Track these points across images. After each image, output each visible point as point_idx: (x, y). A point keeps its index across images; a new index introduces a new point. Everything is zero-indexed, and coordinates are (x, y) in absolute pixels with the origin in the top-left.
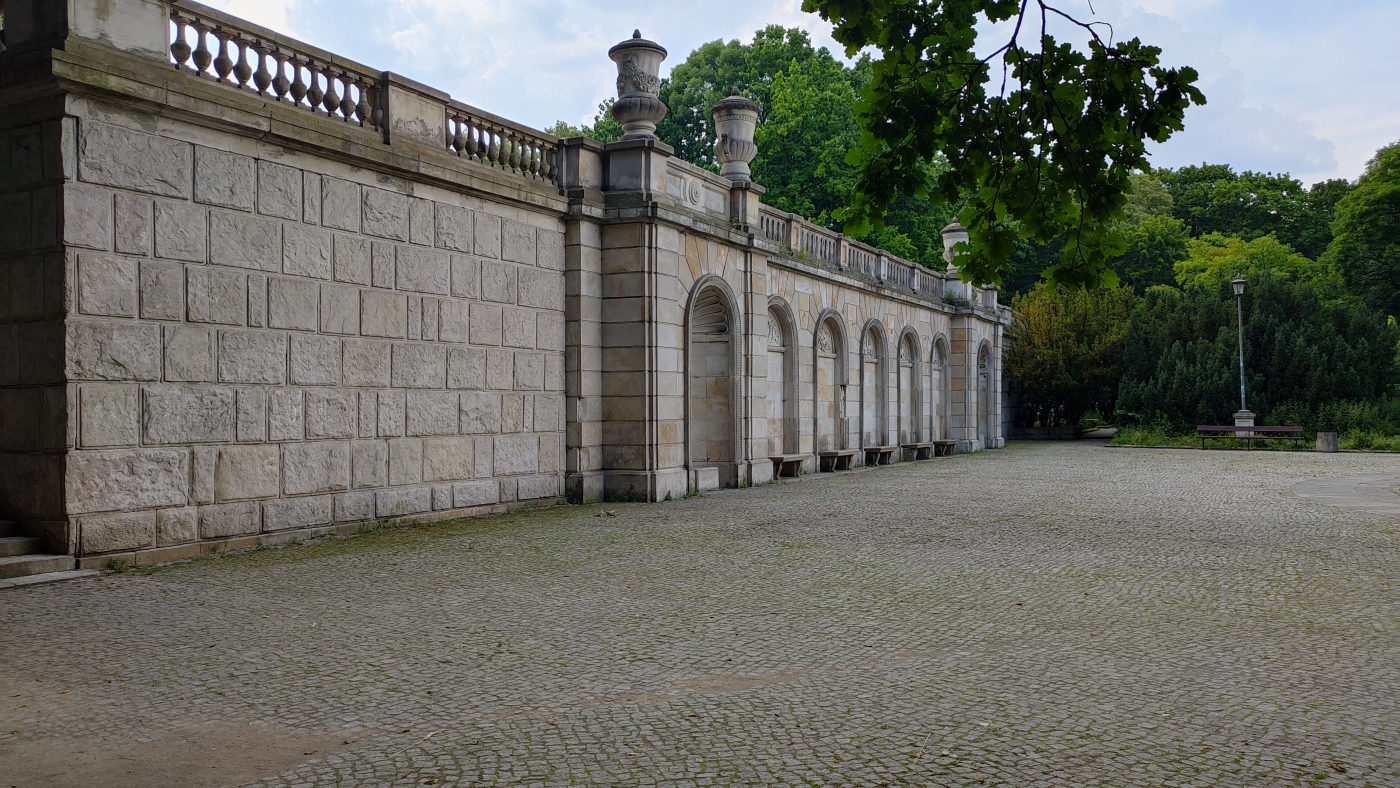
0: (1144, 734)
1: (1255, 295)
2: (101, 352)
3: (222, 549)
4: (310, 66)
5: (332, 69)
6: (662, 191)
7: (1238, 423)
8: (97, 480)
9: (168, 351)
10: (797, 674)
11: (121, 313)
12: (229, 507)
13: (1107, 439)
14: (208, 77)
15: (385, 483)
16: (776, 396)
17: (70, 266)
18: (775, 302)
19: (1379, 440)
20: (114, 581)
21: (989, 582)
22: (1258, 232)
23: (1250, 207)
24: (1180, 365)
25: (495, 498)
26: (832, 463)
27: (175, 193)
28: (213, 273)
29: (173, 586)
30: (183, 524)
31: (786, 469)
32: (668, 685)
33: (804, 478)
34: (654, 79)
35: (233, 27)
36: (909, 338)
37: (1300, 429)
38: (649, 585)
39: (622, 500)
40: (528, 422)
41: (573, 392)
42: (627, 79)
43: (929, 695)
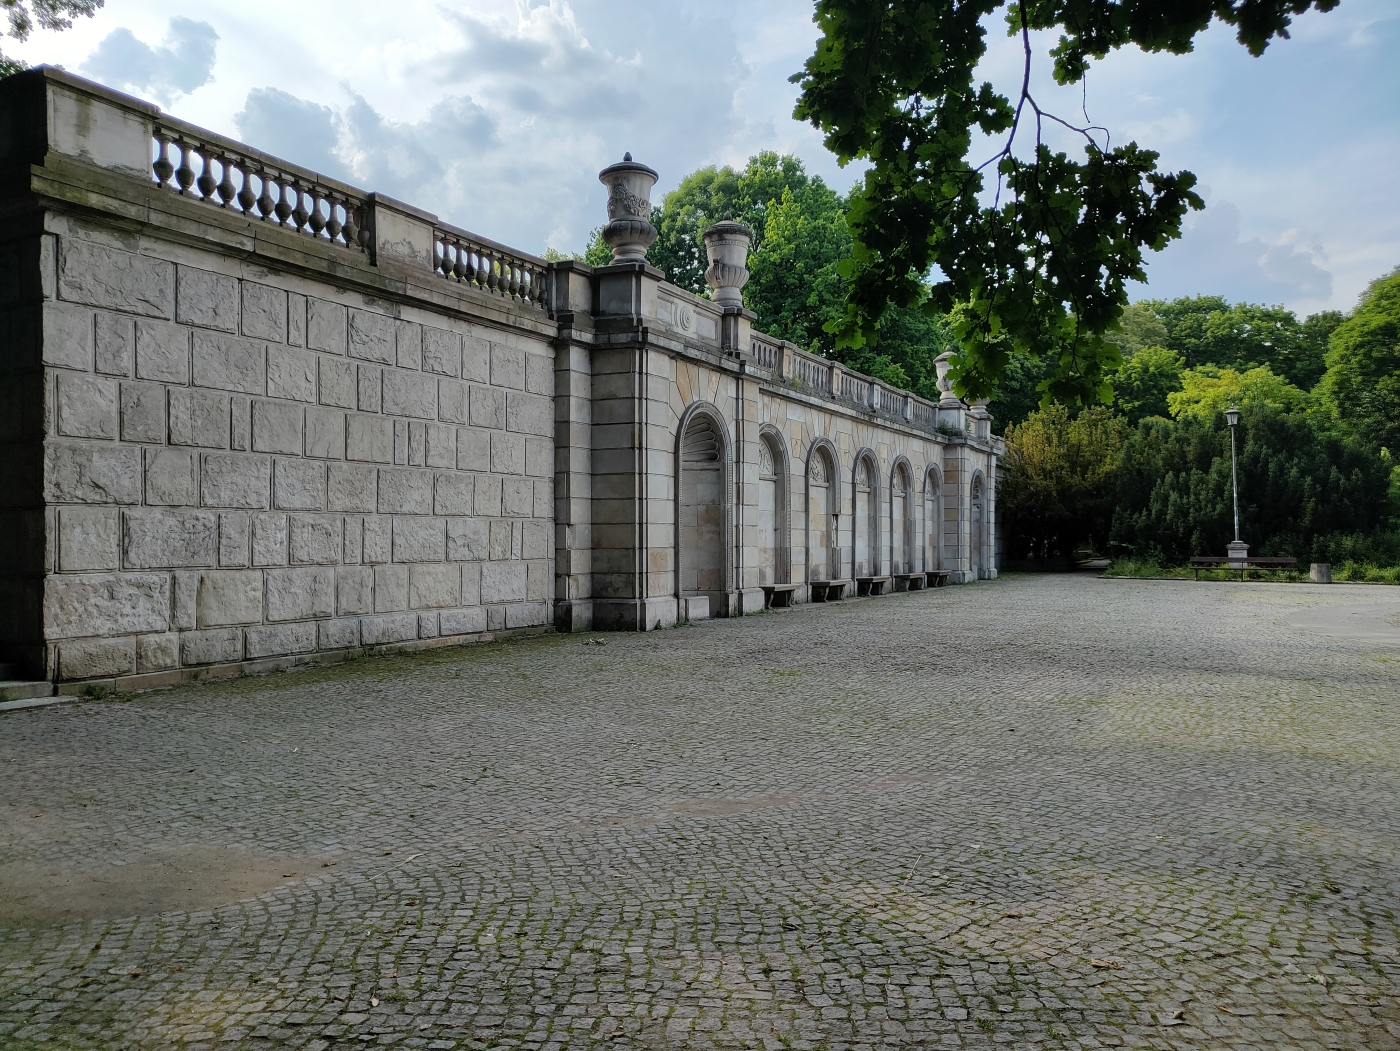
0: (1137, 856)
1: (1249, 426)
2: (81, 475)
3: (203, 676)
4: (296, 185)
5: (318, 189)
6: (653, 316)
7: (1231, 554)
8: (77, 605)
9: (149, 474)
10: (786, 798)
11: (102, 435)
12: (210, 633)
13: (1099, 571)
14: (191, 196)
15: (371, 609)
16: (767, 525)
17: (49, 386)
18: (766, 430)
19: (1373, 571)
20: (93, 707)
21: (981, 708)
22: (1251, 364)
23: (1244, 339)
24: (1174, 496)
25: (482, 626)
26: (824, 593)
27: (157, 313)
28: (195, 395)
29: (153, 713)
30: (164, 650)
31: (777, 599)
32: (655, 809)
33: (795, 608)
34: (645, 203)
35: (217, 146)
36: (902, 468)
37: (1292, 560)
38: (636, 712)
39: (611, 629)
40: (517, 549)
41: (562, 519)
42: (620, 202)
43: (920, 818)
